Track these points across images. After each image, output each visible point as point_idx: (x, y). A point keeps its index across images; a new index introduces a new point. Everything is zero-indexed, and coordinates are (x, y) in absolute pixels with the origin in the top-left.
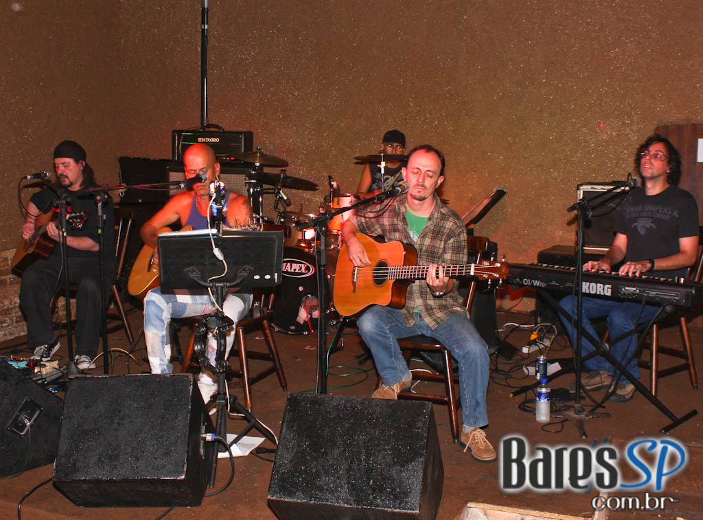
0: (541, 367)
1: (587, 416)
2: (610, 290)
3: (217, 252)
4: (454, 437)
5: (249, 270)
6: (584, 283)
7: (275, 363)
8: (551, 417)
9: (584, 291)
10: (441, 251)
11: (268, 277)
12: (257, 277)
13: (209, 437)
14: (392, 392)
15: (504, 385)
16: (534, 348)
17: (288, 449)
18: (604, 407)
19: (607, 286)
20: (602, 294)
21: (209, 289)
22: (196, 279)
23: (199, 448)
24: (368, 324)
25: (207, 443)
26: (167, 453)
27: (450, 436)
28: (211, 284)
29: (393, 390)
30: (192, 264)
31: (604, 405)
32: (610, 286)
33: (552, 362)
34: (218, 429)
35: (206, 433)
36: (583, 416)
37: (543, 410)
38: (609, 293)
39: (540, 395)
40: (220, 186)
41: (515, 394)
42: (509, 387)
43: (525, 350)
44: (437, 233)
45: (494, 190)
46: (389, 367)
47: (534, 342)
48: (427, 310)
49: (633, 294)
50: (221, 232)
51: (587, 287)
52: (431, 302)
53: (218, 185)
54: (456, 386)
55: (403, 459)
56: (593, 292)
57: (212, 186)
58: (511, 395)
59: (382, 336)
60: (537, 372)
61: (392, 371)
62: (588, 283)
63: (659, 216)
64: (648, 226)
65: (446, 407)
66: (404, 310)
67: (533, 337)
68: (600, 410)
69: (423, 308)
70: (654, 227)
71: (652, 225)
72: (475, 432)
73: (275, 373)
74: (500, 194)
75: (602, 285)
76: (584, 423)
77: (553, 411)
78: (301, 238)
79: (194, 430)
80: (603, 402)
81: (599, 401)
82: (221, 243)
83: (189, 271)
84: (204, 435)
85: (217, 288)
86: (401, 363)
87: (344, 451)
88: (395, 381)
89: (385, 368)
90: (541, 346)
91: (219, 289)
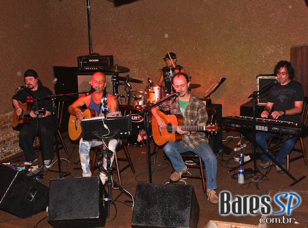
0: (241, 159)
1: (259, 180)
2: (267, 129)
3: (105, 126)
4: (204, 192)
5: (118, 131)
6: (256, 126)
7: (129, 163)
8: (244, 181)
9: (256, 129)
10: (196, 115)
11: (126, 133)
12: (121, 133)
13: (106, 199)
14: (179, 175)
15: (226, 167)
16: (239, 149)
17: (138, 205)
18: (267, 176)
19: (266, 127)
20: (264, 130)
21: (103, 139)
22: (97, 136)
23: (103, 204)
24: (168, 149)
25: (106, 202)
26: (92, 208)
27: (203, 192)
28: (103, 138)
29: (179, 174)
30: (95, 130)
31: (267, 175)
32: (267, 127)
33: (246, 155)
34: (109, 195)
35: (105, 198)
36: (257, 181)
37: (241, 179)
38: (267, 130)
39: (239, 173)
40: (105, 100)
41: (230, 171)
42: (228, 168)
43: (235, 150)
44: (193, 107)
45: (221, 79)
46: (177, 165)
47: (239, 146)
48: (190, 141)
49: (277, 130)
50: (106, 118)
51: (258, 128)
52: (192, 137)
53: (104, 99)
54: (204, 170)
55: (182, 208)
56: (260, 130)
57: (102, 100)
58: (229, 172)
59: (174, 153)
60: (240, 160)
61: (179, 167)
62: (258, 126)
63: (288, 93)
64: (284, 98)
65: (201, 180)
66: (181, 142)
67: (239, 144)
68: (265, 178)
69: (188, 140)
70: (287, 98)
71: (286, 97)
72: (211, 192)
73: (130, 167)
74: (223, 80)
75: (264, 127)
76: (258, 184)
77: (245, 179)
78: (137, 105)
79: (101, 197)
80: (266, 175)
81: (264, 174)
82: (107, 122)
83: (94, 133)
84: (104, 199)
85: (106, 139)
86: (182, 163)
87: (160, 205)
88: (180, 171)
89: (176, 166)
90: (242, 148)
91: (107, 139)
